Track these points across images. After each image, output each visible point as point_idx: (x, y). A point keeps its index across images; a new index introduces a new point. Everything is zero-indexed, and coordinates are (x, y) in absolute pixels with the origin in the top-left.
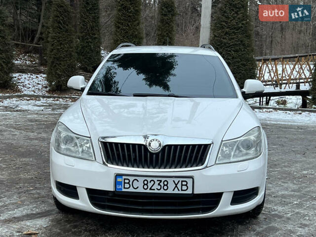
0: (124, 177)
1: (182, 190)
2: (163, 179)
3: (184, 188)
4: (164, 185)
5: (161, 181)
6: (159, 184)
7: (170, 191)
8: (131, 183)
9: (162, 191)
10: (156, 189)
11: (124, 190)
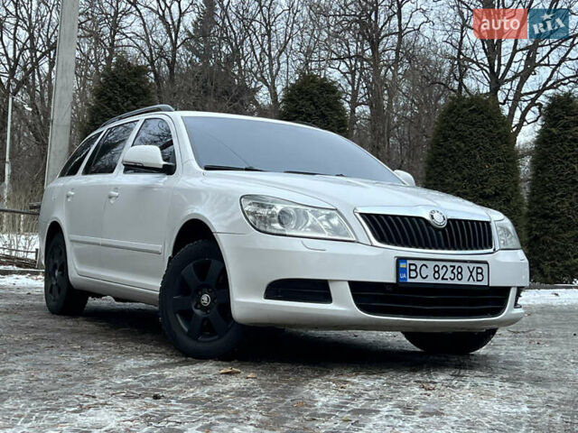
0: (409, 262)
1: (478, 281)
2: (457, 265)
3: (480, 277)
4: (459, 273)
5: (454, 267)
6: (452, 272)
7: (464, 282)
8: (418, 270)
9: (456, 282)
10: (449, 279)
11: (409, 280)
